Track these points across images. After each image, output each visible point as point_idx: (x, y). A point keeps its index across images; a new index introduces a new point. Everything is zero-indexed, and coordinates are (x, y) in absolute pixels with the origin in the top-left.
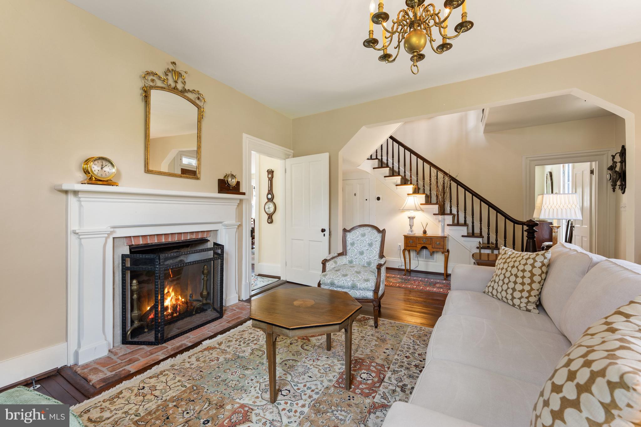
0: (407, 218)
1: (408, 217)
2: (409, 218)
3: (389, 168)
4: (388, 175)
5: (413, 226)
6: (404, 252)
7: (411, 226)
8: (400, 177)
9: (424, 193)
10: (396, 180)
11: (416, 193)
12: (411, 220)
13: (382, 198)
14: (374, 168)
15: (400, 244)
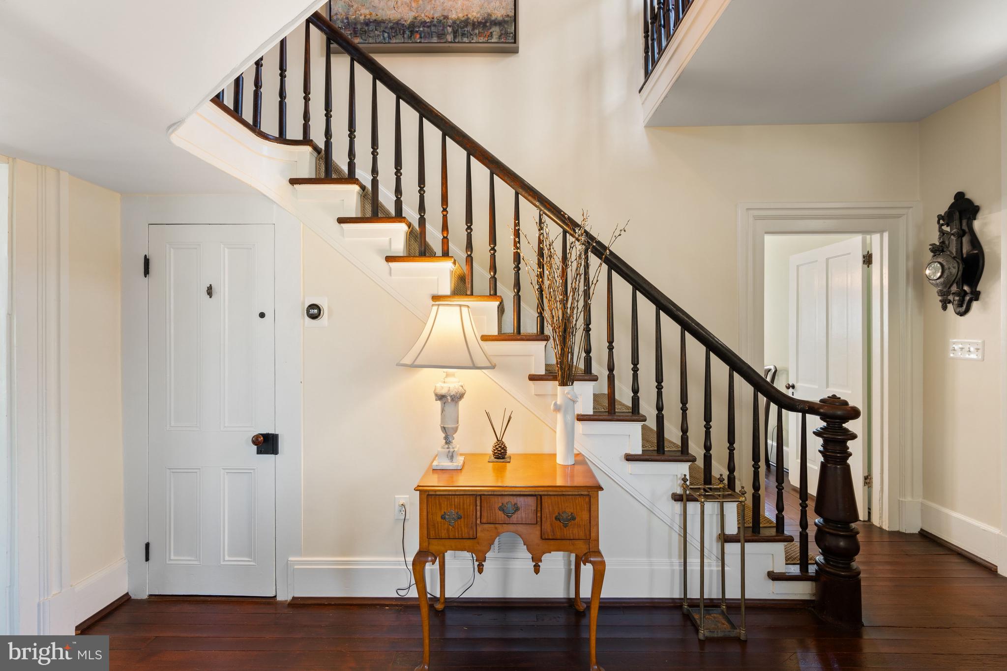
0: (434, 397)
1: (436, 395)
2: (441, 397)
3: (356, 188)
4: (354, 215)
5: (455, 430)
6: (418, 568)
7: (448, 436)
8: (402, 228)
9: (495, 294)
10: (388, 239)
11: (467, 295)
12: (449, 408)
13: (329, 308)
14: (293, 182)
15: (402, 498)
